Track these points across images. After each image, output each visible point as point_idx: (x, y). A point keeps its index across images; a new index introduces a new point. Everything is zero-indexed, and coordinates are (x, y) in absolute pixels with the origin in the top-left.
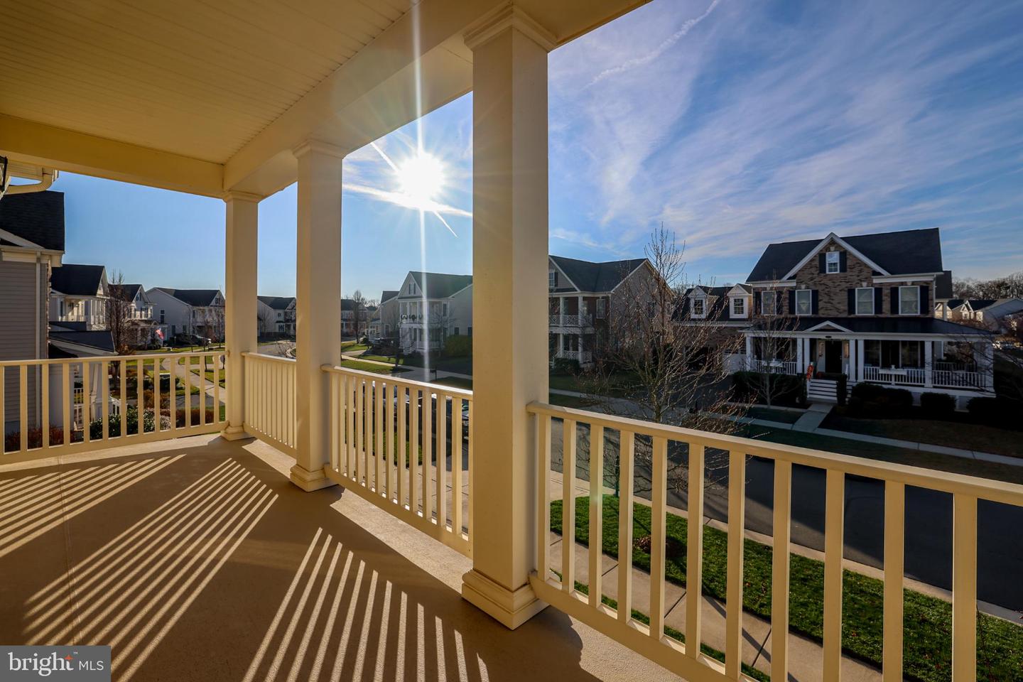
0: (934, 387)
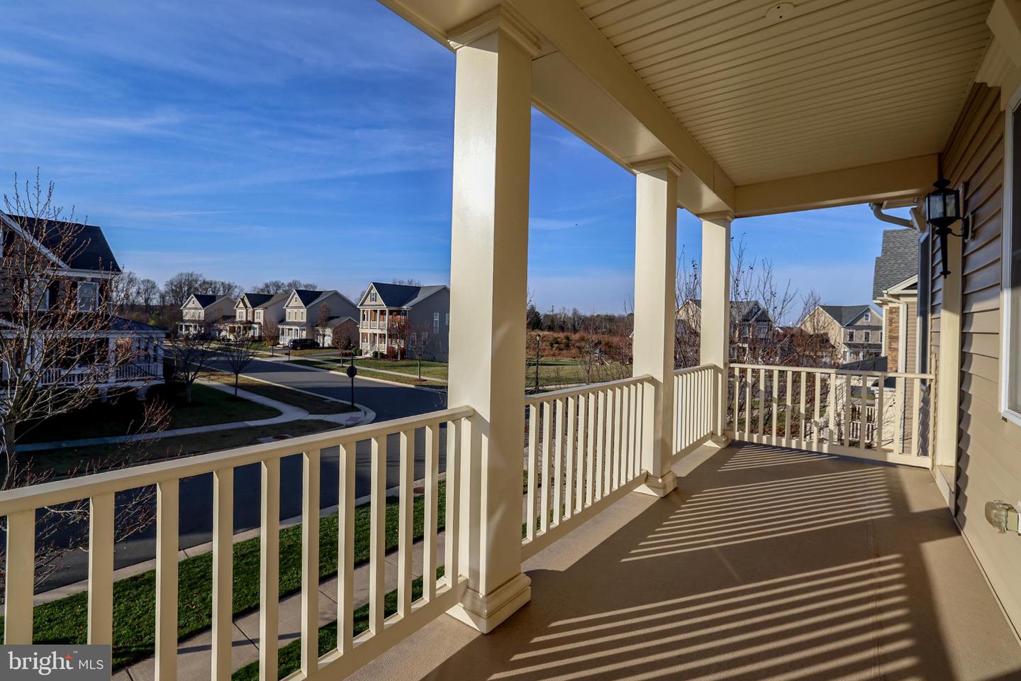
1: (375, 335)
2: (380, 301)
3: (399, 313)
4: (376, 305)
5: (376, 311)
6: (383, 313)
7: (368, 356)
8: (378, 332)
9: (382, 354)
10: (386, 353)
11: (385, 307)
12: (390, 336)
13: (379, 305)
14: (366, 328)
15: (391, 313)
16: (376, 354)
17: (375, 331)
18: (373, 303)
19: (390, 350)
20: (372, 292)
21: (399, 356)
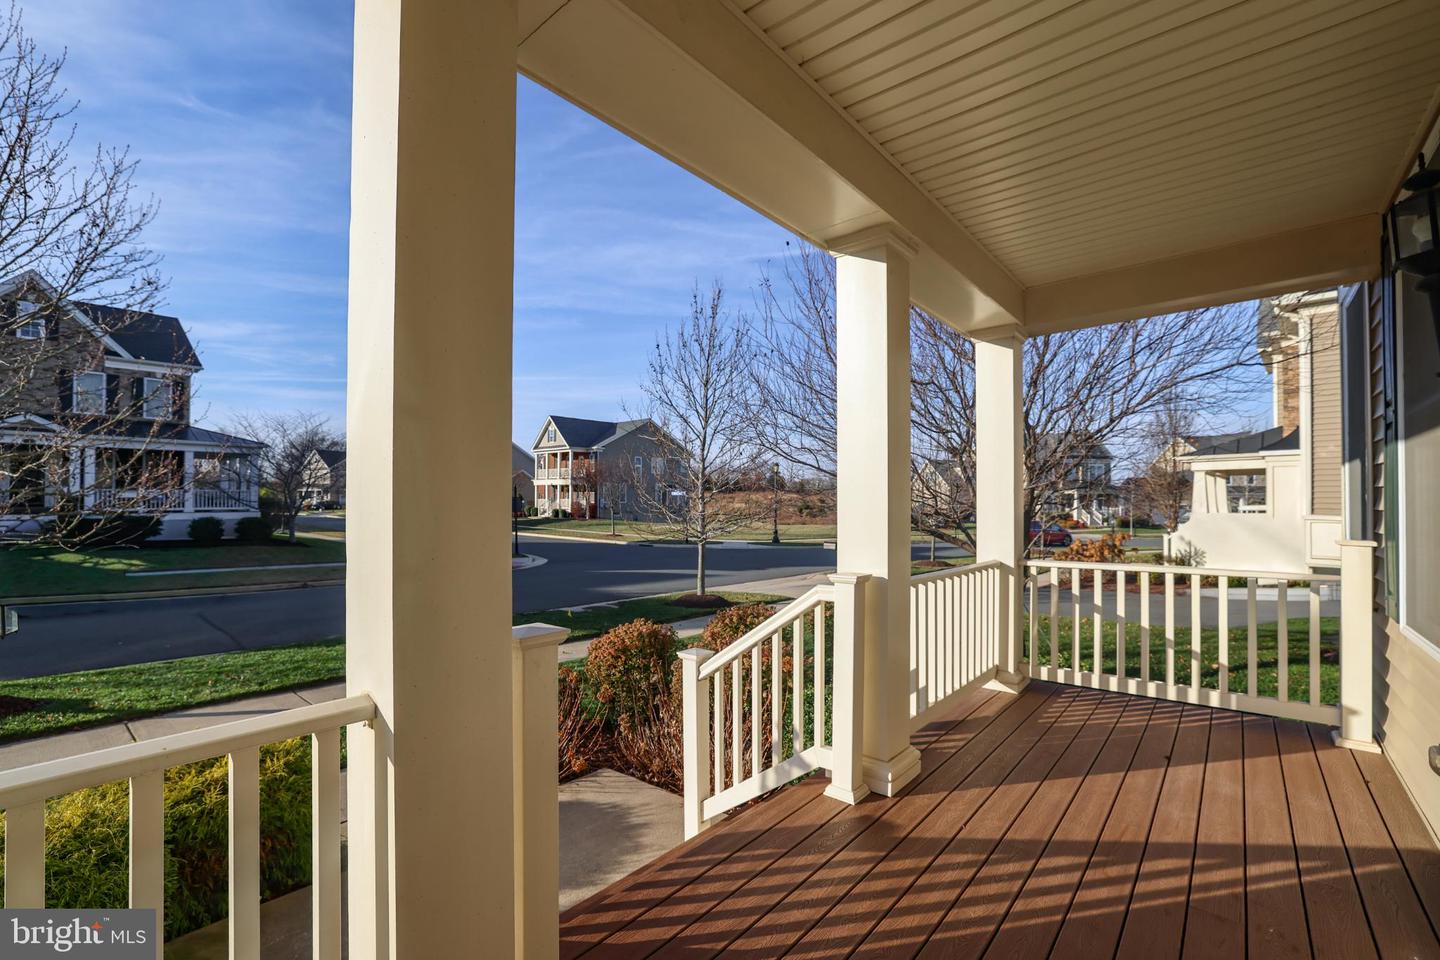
0: (197, 511)
1: (555, 487)
2: (561, 439)
3: (587, 455)
4: (556, 447)
5: (555, 455)
6: (565, 456)
7: (546, 515)
8: (559, 482)
9: (564, 512)
10: (570, 511)
11: (567, 449)
12: (576, 488)
13: (559, 446)
14: (543, 479)
15: (576, 456)
16: (556, 513)
17: (554, 483)
18: (552, 443)
19: (576, 505)
20: (550, 428)
21: (588, 513)
